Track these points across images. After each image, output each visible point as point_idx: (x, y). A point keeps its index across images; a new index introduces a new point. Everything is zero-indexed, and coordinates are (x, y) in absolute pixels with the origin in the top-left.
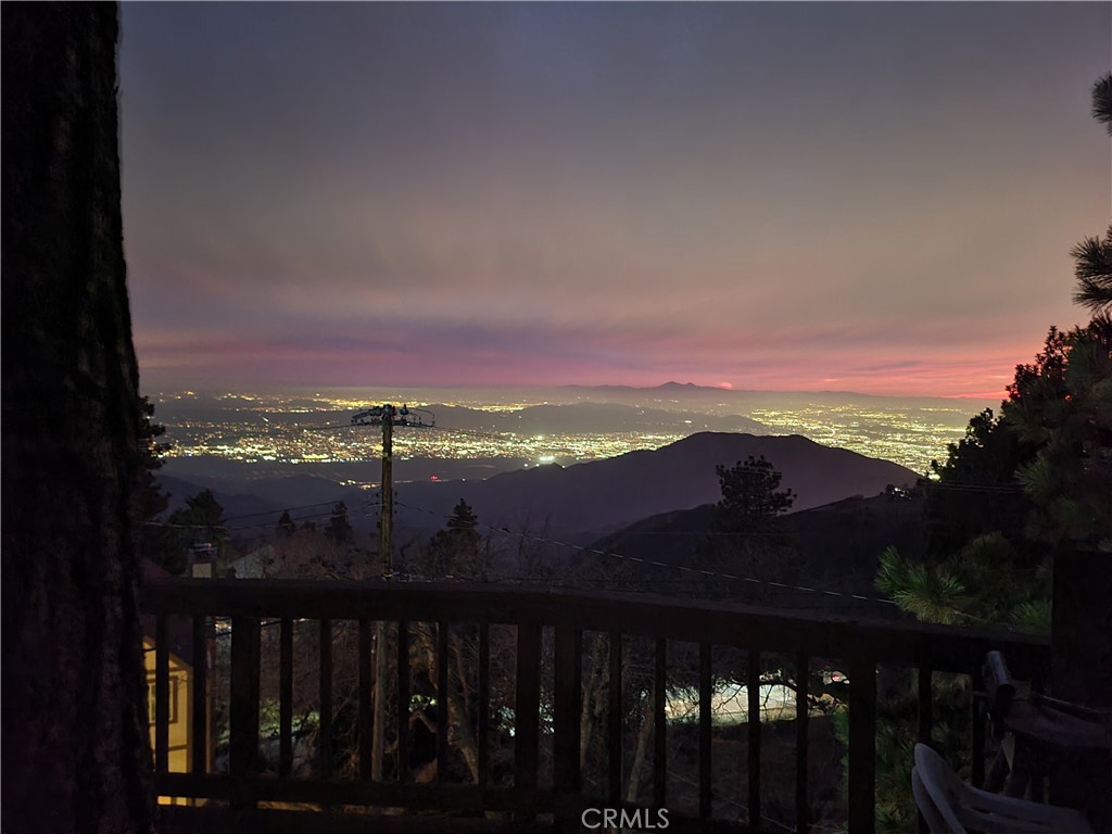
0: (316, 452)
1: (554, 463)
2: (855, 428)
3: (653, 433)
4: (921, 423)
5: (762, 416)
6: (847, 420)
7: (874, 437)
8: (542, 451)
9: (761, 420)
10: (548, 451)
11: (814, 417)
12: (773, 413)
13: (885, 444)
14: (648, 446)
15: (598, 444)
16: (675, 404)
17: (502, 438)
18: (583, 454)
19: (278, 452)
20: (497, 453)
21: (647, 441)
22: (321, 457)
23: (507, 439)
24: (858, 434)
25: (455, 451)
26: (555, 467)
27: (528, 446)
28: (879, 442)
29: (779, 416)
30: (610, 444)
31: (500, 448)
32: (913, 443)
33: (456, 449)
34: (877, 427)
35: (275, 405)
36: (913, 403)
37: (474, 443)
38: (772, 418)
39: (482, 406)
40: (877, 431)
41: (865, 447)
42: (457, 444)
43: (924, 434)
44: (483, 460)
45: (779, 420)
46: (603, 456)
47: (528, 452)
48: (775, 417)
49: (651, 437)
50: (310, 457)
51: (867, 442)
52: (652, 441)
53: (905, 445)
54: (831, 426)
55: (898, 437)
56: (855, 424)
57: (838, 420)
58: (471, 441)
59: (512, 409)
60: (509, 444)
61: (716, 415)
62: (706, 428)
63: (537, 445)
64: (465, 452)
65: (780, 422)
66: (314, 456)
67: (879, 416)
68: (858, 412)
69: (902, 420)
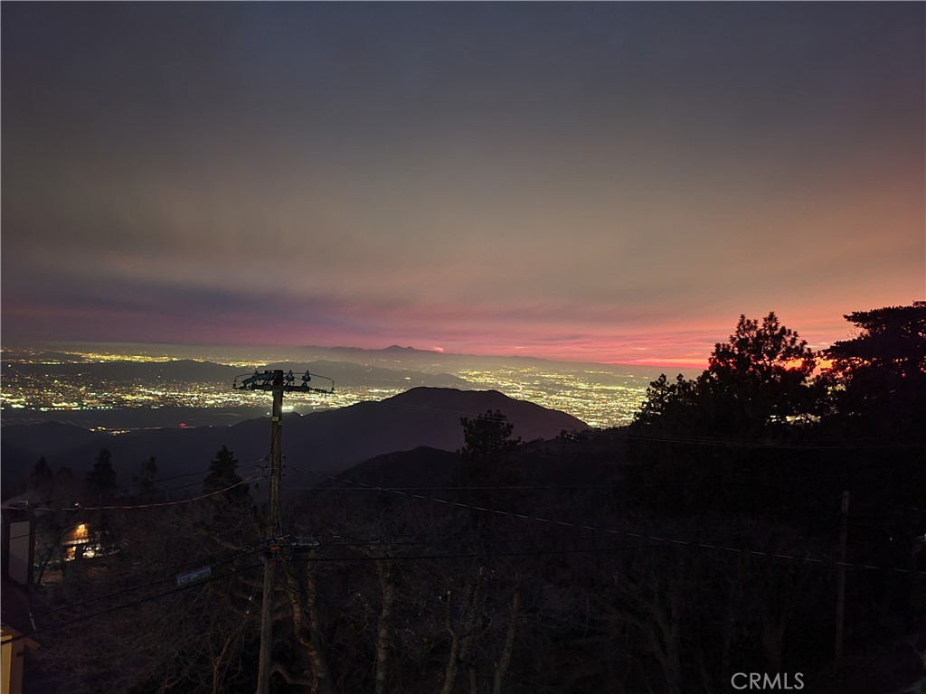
0: (66, 401)
1: (295, 412)
2: (536, 386)
3: (379, 387)
4: (585, 383)
5: (467, 375)
6: (531, 379)
7: (551, 393)
9: (465, 378)
10: (288, 402)
11: (506, 376)
12: (475, 373)
13: (558, 398)
14: (374, 398)
15: (332, 396)
16: (397, 364)
18: (318, 404)
19: (27, 400)
20: (242, 402)
21: (373, 394)
22: (71, 405)
24: (539, 390)
25: (204, 401)
26: (294, 415)
28: (554, 397)
29: (480, 375)
30: (343, 396)
31: (245, 399)
32: (579, 398)
34: (554, 385)
35: (27, 358)
36: (578, 366)
37: (221, 394)
38: (474, 376)
39: (229, 362)
40: (553, 388)
41: (546, 401)
42: (205, 395)
43: (586, 390)
44: (229, 409)
45: (479, 378)
46: (336, 406)
48: (477, 376)
49: (377, 390)
50: (60, 405)
51: (545, 397)
52: (378, 394)
53: (573, 399)
54: (519, 384)
55: (568, 393)
56: (536, 382)
57: (524, 379)
58: (219, 392)
59: (257, 365)
60: (253, 395)
61: (432, 373)
62: (422, 384)
64: (213, 402)
65: (481, 380)
67: (554, 376)
68: (539, 373)
69: (572, 380)
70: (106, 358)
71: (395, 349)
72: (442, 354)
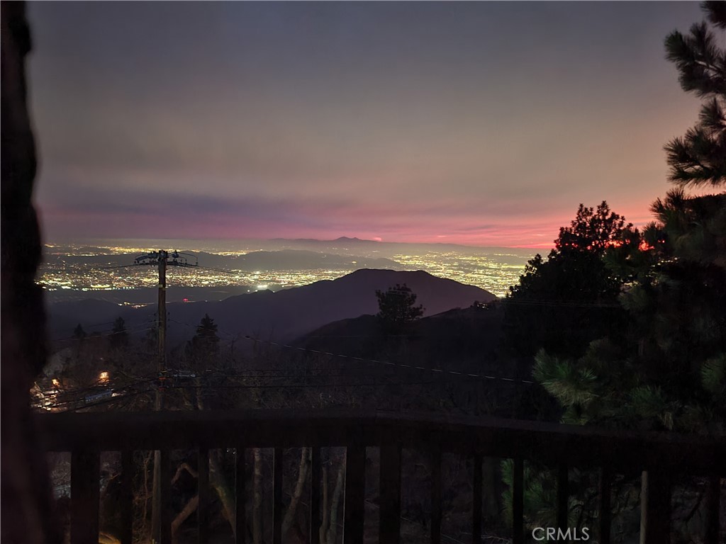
0: (100, 283)
1: (267, 290)
2: (455, 266)
3: (332, 270)
5: (400, 259)
6: (451, 261)
8: (259, 281)
10: (263, 282)
12: (407, 257)
14: (328, 278)
15: (296, 277)
17: (232, 273)
18: (286, 283)
19: (73, 283)
20: (229, 283)
21: (328, 274)
22: (104, 286)
23: (236, 273)
24: (458, 270)
25: (201, 282)
26: (267, 292)
27: (250, 278)
29: (411, 259)
30: (304, 277)
31: (231, 280)
32: (490, 275)
33: (201, 281)
34: (469, 266)
35: (70, 251)
36: (489, 250)
37: (213, 277)
38: (406, 260)
39: (218, 252)
41: (462, 278)
42: (201, 278)
43: (496, 269)
44: (219, 288)
45: (410, 261)
46: (300, 285)
47: (250, 282)
48: (408, 260)
49: (330, 272)
50: (96, 286)
51: (463, 275)
52: (331, 275)
56: (456, 264)
57: (446, 262)
58: (211, 275)
59: (239, 254)
60: (237, 277)
61: (373, 258)
62: (365, 266)
63: (256, 277)
64: (207, 282)
65: (411, 262)
66: (100, 286)
67: (470, 258)
68: (457, 256)
69: (483, 261)
70: (127, 250)
71: (344, 239)
72: (380, 243)
